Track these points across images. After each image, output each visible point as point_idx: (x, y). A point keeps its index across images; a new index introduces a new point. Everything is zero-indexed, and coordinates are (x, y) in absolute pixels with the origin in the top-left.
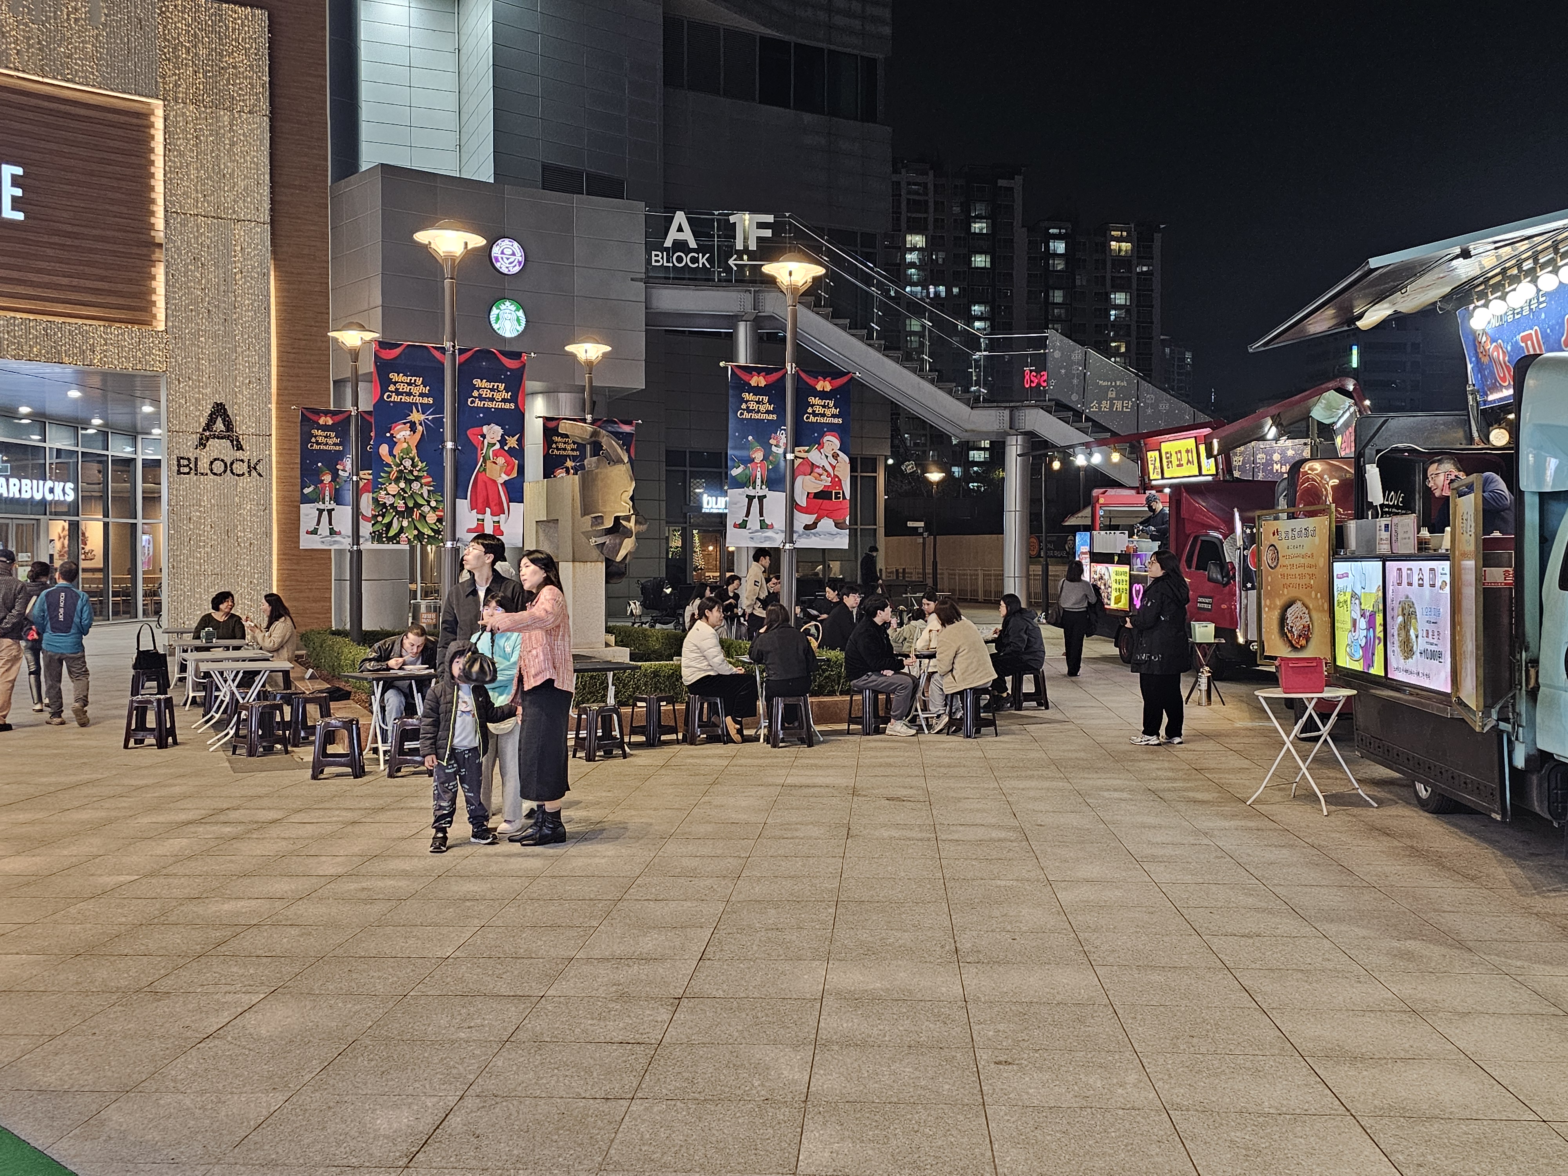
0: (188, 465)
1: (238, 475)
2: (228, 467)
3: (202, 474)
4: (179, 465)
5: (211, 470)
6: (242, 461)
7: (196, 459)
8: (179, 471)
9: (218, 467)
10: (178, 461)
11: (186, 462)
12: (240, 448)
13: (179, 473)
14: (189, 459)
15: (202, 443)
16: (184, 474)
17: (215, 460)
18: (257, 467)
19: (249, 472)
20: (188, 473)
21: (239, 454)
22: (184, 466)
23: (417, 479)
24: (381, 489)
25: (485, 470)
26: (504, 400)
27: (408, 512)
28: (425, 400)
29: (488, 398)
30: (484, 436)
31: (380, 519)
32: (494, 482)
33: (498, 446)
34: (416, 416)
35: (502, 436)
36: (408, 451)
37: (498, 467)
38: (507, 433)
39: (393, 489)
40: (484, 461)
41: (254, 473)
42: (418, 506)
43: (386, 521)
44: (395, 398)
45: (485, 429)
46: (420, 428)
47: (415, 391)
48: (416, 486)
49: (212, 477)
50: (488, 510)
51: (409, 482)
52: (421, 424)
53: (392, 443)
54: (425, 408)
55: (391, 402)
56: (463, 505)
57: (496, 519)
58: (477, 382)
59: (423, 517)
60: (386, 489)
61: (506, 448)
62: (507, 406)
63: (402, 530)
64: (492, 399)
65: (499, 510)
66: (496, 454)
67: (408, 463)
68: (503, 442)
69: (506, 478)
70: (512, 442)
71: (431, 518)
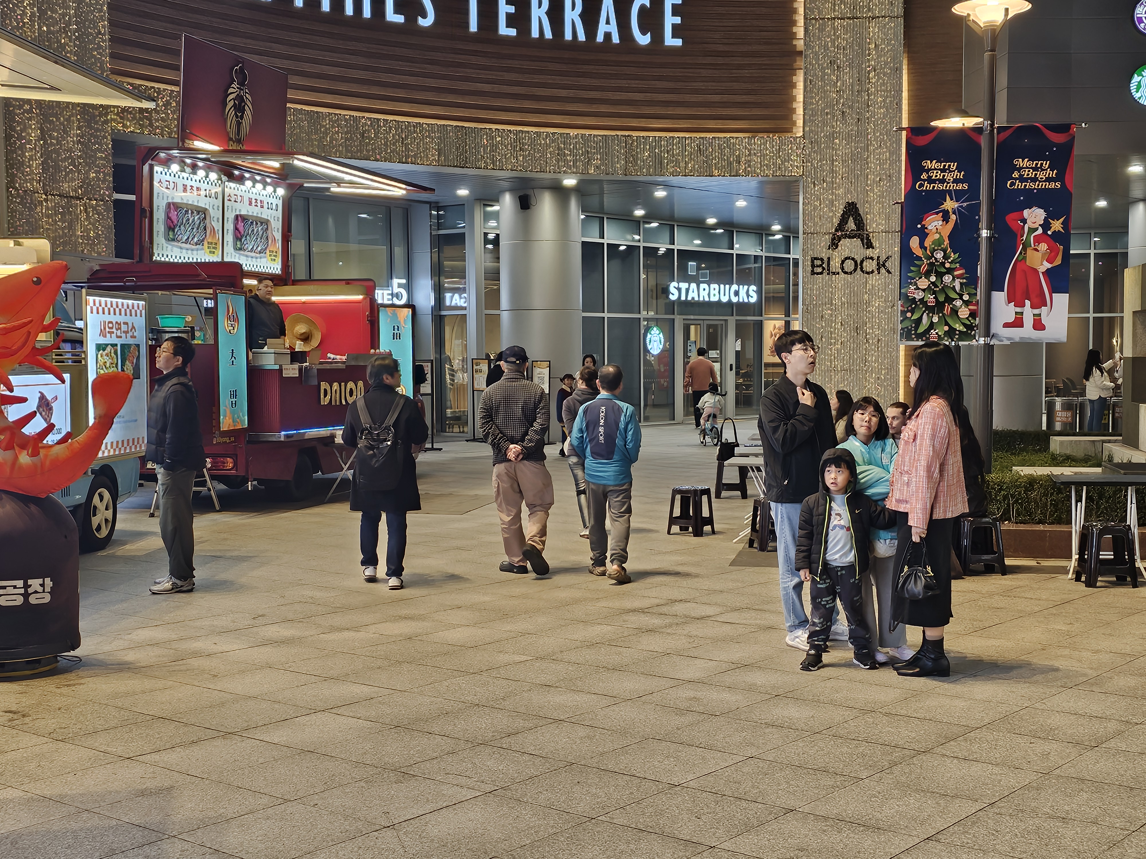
0: (821, 266)
1: (868, 273)
2: (859, 265)
3: (834, 273)
4: (813, 266)
5: (842, 269)
6: (872, 258)
7: (829, 258)
8: (812, 271)
9: (849, 265)
10: (812, 262)
11: (819, 262)
12: (869, 245)
13: (813, 273)
14: (822, 260)
15: (834, 244)
16: (818, 274)
17: (846, 259)
18: (887, 264)
19: (878, 269)
20: (821, 273)
21: (869, 252)
22: (818, 266)
23: (949, 271)
24: (911, 283)
25: (1025, 258)
26: (1049, 180)
27: (939, 306)
28: (960, 187)
29: (1031, 178)
30: (1024, 221)
31: (909, 315)
32: (1036, 271)
33: (1040, 231)
34: (950, 205)
35: (1045, 219)
36: (939, 243)
37: (1039, 255)
38: (1051, 216)
39: (923, 283)
40: (1025, 249)
41: (883, 270)
42: (951, 300)
43: (915, 317)
44: (927, 186)
45: (1026, 213)
46: (953, 217)
47: (949, 177)
48: (947, 279)
49: (842, 275)
50: (1028, 303)
51: (940, 275)
52: (954, 213)
53: (923, 235)
54: (958, 196)
55: (923, 191)
56: (999, 298)
57: (1036, 311)
58: (1020, 162)
59: (955, 311)
60: (916, 284)
61: (1049, 233)
62: (1052, 185)
63: (932, 326)
64: (1034, 180)
65: (1040, 302)
66: (1038, 240)
67: (939, 255)
68: (1046, 226)
69: (1049, 266)
70: (1057, 225)
71: (964, 313)
